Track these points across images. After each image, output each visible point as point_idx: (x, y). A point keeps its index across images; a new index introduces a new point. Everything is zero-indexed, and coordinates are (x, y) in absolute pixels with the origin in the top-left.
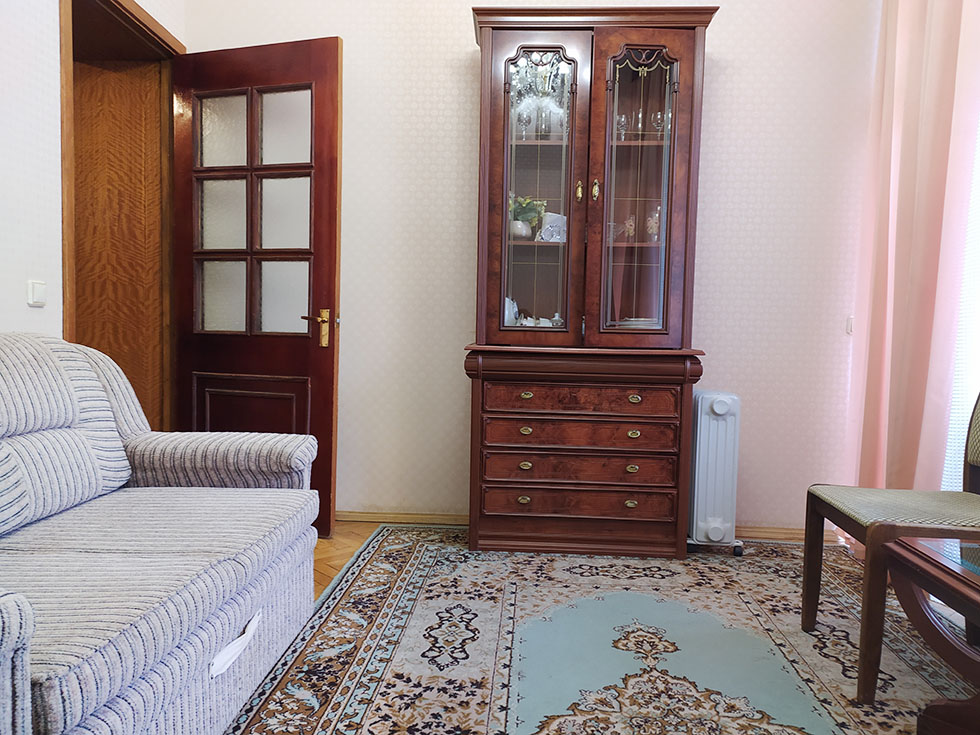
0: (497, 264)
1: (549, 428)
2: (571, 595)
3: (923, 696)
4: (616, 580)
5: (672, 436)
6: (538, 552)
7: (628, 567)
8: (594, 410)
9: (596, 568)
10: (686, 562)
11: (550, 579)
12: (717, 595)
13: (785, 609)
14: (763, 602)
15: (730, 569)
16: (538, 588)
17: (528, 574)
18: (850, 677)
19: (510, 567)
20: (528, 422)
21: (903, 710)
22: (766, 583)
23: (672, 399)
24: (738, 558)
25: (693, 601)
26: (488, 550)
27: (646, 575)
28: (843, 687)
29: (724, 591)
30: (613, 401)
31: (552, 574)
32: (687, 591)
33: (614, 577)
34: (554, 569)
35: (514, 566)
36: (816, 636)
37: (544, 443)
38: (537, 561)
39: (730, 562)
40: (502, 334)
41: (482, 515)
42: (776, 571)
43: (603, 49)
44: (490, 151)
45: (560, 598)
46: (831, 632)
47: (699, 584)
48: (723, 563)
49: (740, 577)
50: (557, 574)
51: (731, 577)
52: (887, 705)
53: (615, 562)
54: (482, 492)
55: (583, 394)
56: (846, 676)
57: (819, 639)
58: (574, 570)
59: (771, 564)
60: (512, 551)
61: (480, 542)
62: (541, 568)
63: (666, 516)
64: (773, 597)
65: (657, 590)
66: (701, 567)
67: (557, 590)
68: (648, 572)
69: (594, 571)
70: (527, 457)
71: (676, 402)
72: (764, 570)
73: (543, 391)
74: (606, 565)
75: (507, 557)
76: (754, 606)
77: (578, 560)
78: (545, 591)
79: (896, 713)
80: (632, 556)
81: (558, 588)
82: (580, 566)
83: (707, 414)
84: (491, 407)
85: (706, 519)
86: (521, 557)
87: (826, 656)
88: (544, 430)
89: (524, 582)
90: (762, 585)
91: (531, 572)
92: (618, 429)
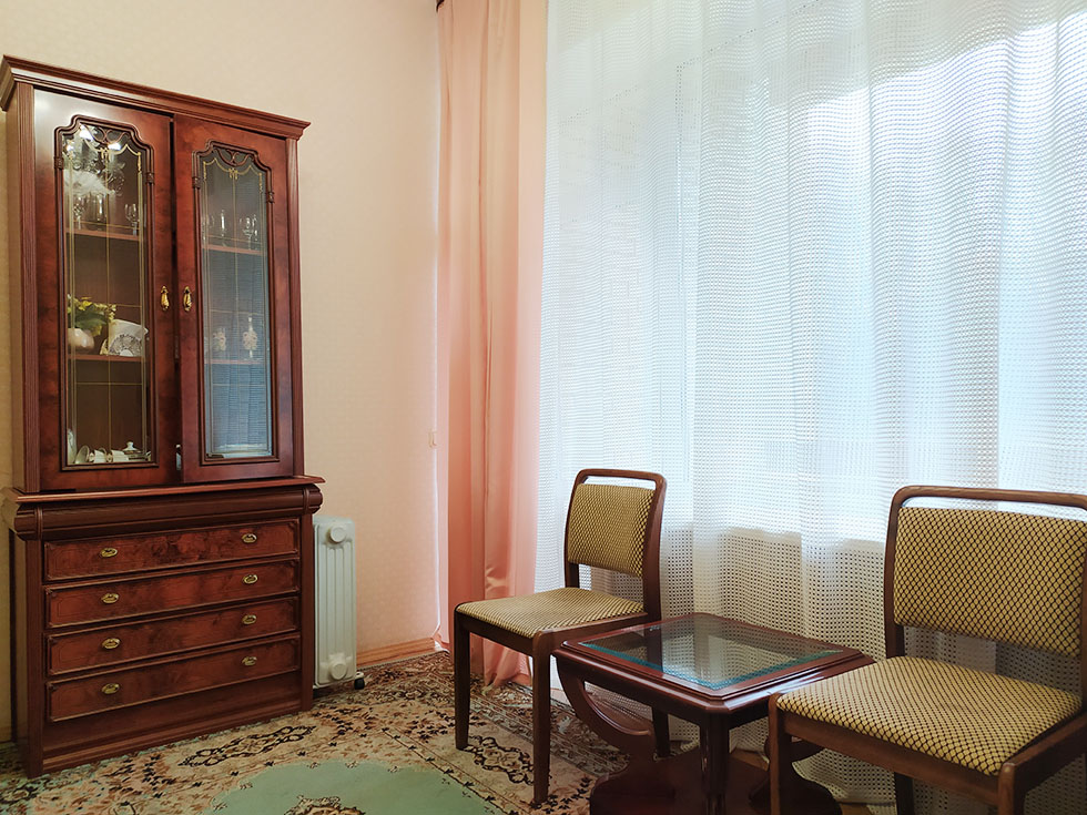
0: (53, 386)
1: (142, 590)
2: (211, 793)
3: (575, 778)
4: (251, 757)
5: (292, 574)
6: (133, 752)
7: (255, 737)
8: (200, 559)
9: (219, 750)
10: (314, 712)
11: (171, 782)
12: (365, 739)
13: (432, 732)
14: (410, 732)
15: (360, 706)
16: (162, 799)
17: (137, 785)
18: (518, 782)
19: (105, 783)
20: (111, 588)
21: (569, 797)
22: (401, 710)
23: (291, 533)
24: (361, 691)
25: (346, 754)
26: (60, 769)
27: (282, 741)
28: (518, 793)
29: (368, 732)
30: (223, 545)
31: (168, 775)
32: (335, 745)
33: (247, 755)
34: (168, 768)
35: (110, 780)
36: (471, 751)
37: (135, 610)
38: (139, 763)
39: (356, 698)
40: (63, 476)
41: (49, 725)
42: (403, 695)
43: (187, 141)
44: (37, 239)
45: (199, 801)
46: (481, 742)
47: (341, 733)
48: (350, 701)
49: (375, 712)
50: (177, 773)
51: (365, 715)
52: (556, 797)
53: (237, 735)
54: (48, 692)
55: (185, 542)
56: (513, 781)
57: (476, 753)
58: (194, 761)
59: (394, 689)
60: (95, 761)
61: (46, 762)
62: (149, 772)
63: (289, 666)
64: (415, 723)
65: (303, 754)
66: (332, 712)
67: (188, 792)
68: (281, 737)
69: (219, 755)
70: (112, 633)
71: (295, 536)
72: (391, 696)
73: (131, 545)
74: (229, 742)
75: (92, 771)
76: (404, 738)
77: (191, 746)
78: (174, 800)
79: (567, 801)
80: (253, 722)
81: (188, 791)
82: (199, 754)
83: (325, 544)
84: (55, 575)
85: (327, 658)
86: (114, 765)
87: (490, 768)
88: (135, 593)
89: (138, 798)
90: (399, 714)
91: (138, 781)
92: (230, 577)
